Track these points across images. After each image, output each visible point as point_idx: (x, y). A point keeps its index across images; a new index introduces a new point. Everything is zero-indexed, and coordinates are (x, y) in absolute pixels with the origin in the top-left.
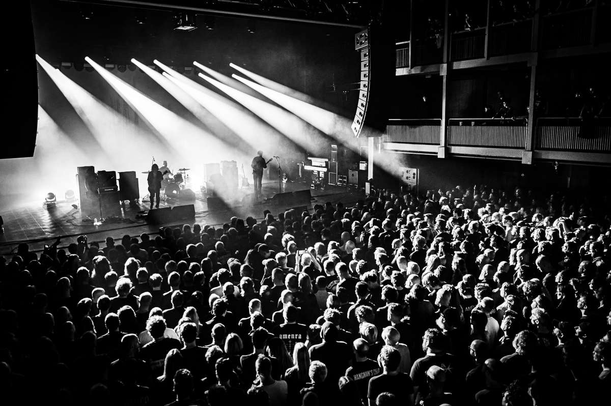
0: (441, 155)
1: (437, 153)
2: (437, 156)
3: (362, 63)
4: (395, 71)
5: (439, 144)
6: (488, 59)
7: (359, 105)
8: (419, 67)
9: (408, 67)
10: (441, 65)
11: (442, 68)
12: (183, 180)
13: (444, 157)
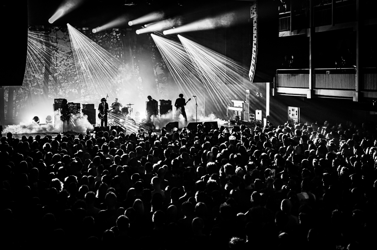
0: (309, 96)
1: (306, 95)
2: (306, 97)
3: (254, 27)
4: (279, 33)
5: (309, 88)
6: (334, 25)
7: (252, 58)
8: (296, 30)
9: (289, 30)
10: (307, 29)
11: (308, 31)
12: (128, 112)
13: (310, 98)
